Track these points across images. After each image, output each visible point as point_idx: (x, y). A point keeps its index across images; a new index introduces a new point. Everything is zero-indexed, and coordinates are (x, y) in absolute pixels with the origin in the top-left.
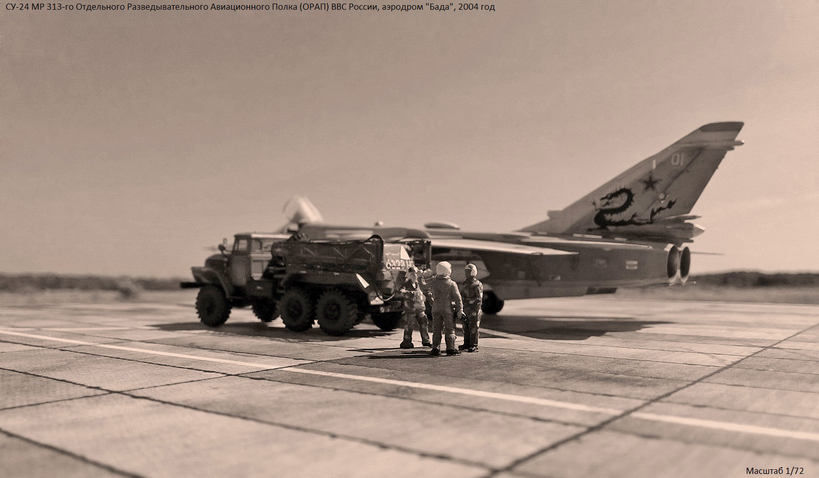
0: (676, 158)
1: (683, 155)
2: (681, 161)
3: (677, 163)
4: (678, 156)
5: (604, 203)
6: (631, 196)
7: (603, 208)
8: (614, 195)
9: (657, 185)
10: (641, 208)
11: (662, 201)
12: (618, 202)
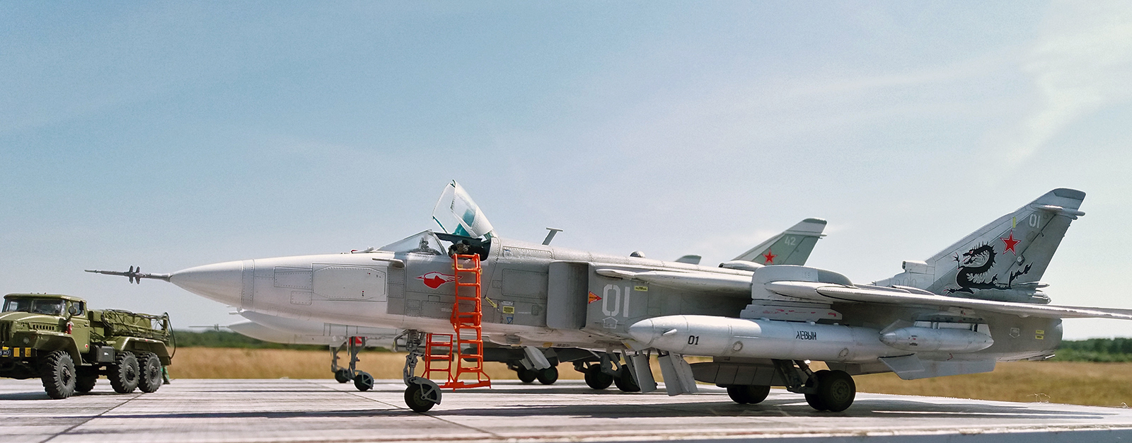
0: (1033, 217)
1: (1039, 217)
2: (1036, 224)
3: (1035, 224)
4: (1036, 218)
5: (966, 261)
6: (992, 255)
7: (967, 265)
8: (978, 251)
9: (1015, 247)
10: (999, 271)
11: (1020, 265)
12: (981, 261)
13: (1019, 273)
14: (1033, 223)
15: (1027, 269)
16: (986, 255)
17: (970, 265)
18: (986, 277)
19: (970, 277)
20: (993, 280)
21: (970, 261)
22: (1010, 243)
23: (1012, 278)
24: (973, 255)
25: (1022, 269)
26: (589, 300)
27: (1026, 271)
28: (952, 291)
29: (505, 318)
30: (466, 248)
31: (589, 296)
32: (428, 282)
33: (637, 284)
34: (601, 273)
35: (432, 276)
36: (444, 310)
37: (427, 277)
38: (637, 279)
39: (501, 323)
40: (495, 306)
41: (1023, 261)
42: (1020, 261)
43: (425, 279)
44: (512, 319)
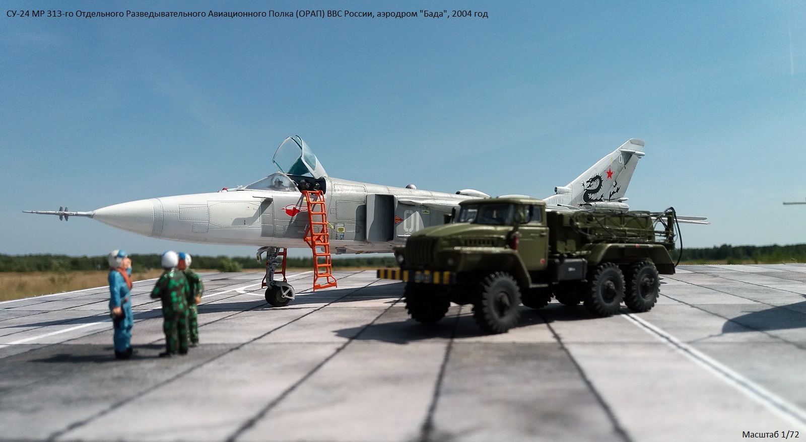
0: (620, 157)
1: (624, 157)
2: (622, 161)
4: (622, 158)
5: (588, 185)
6: (601, 181)
7: (588, 189)
8: (593, 180)
9: (612, 176)
10: (605, 191)
11: (614, 187)
12: (595, 185)
13: (614, 193)
14: (620, 161)
15: (618, 189)
16: (598, 180)
17: (590, 188)
18: (597, 195)
19: (590, 196)
20: (602, 196)
21: (590, 186)
22: (610, 174)
23: (611, 196)
24: (591, 182)
25: (615, 189)
26: (395, 221)
27: (617, 191)
28: (581, 205)
29: (339, 235)
30: (308, 185)
31: (395, 218)
32: (288, 212)
33: (424, 209)
34: (403, 202)
35: (291, 208)
36: (299, 232)
37: (288, 208)
38: (423, 205)
39: (336, 239)
40: (333, 227)
41: (616, 185)
42: (614, 185)
43: (287, 210)
44: (343, 236)
